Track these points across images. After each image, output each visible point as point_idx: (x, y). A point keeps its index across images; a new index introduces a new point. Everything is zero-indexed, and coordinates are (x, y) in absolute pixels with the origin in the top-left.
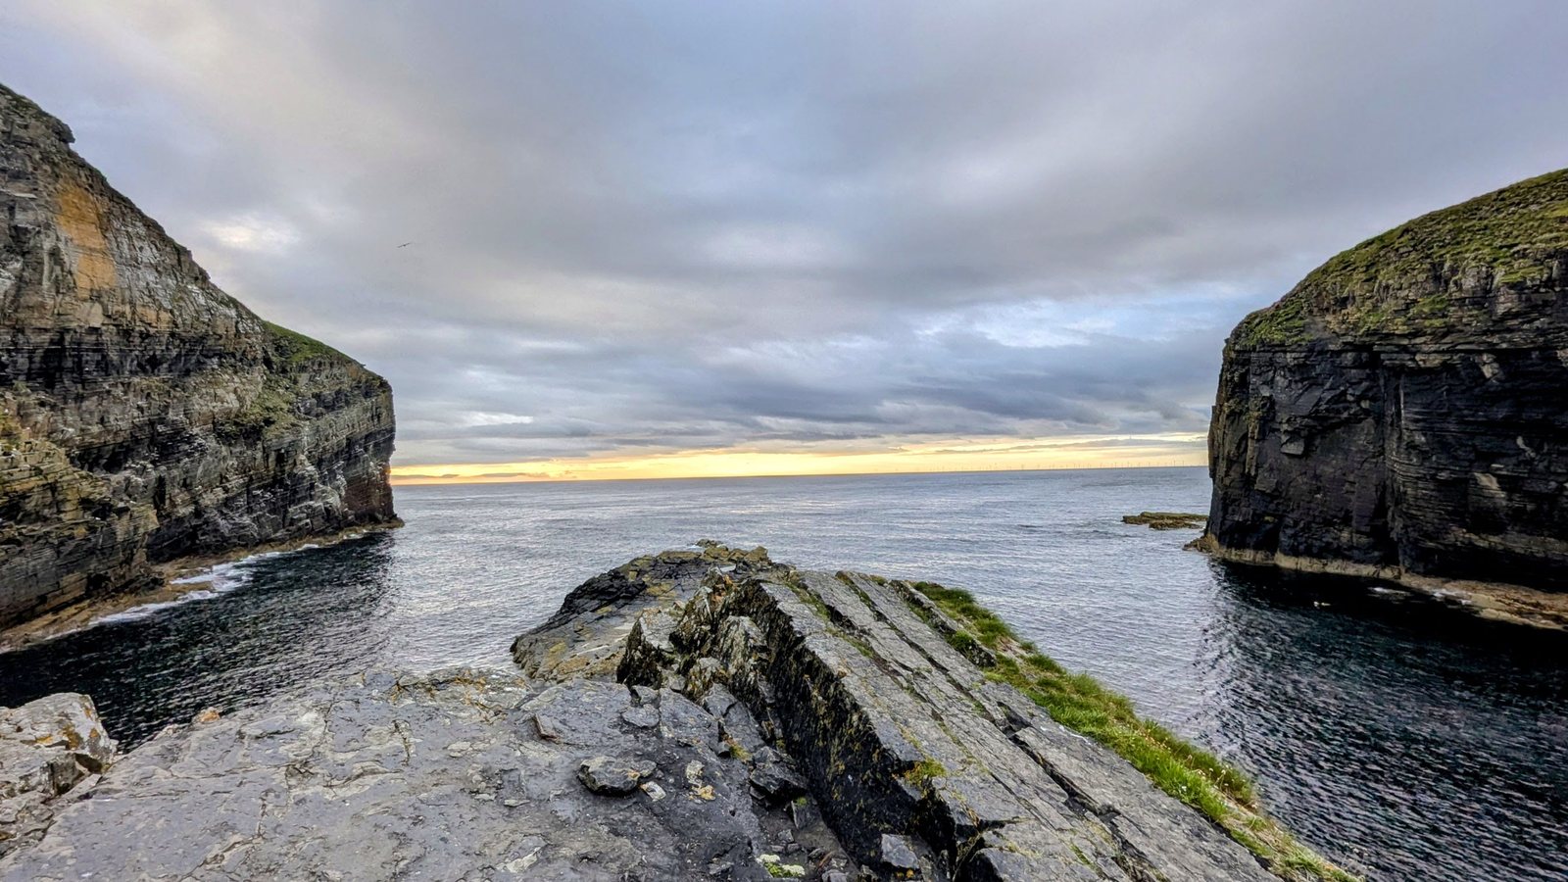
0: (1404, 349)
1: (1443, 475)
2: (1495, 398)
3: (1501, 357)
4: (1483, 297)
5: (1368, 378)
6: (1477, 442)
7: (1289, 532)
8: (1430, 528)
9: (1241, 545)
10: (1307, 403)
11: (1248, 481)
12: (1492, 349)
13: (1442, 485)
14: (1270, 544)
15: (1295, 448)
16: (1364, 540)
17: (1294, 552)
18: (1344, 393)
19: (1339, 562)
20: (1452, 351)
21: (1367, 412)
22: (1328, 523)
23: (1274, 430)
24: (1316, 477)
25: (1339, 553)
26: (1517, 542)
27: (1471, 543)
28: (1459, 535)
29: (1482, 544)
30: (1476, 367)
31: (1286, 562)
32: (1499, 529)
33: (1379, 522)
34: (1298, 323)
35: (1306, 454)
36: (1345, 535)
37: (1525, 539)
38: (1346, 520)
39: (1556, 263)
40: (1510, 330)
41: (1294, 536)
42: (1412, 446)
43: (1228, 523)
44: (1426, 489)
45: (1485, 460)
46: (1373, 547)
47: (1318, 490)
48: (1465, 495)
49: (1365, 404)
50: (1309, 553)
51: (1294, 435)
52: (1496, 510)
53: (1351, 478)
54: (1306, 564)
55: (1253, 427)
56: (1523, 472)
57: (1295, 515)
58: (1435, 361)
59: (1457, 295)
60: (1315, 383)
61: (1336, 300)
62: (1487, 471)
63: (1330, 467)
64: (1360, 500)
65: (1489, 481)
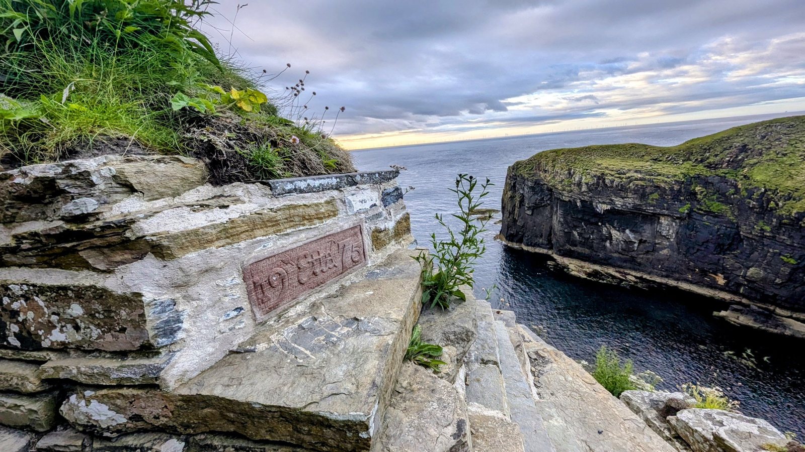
0: (560, 194)
1: (566, 230)
2: (579, 211)
3: (582, 201)
4: (579, 184)
5: (550, 194)
6: (574, 223)
7: (526, 238)
8: (561, 244)
9: (512, 241)
10: (533, 199)
11: (515, 221)
12: (580, 199)
13: (566, 233)
14: (520, 241)
15: (529, 212)
16: (545, 242)
17: (527, 245)
18: (543, 198)
19: (538, 248)
20: (571, 197)
21: (549, 204)
22: (537, 237)
23: (523, 205)
24: (534, 222)
25: (539, 246)
26: (579, 249)
27: (570, 249)
28: (568, 247)
29: (573, 249)
30: (576, 203)
31: (525, 248)
32: (576, 246)
33: (549, 238)
34: (532, 172)
35: (532, 214)
36: (541, 240)
37: (581, 248)
38: (541, 236)
39: (595, 179)
40: (584, 195)
41: (528, 240)
42: (559, 221)
43: (509, 233)
44: (562, 234)
45: (575, 227)
46: (547, 244)
47: (535, 226)
48: (570, 236)
49: (548, 202)
50: (531, 245)
51: (529, 208)
52: (576, 241)
53: (544, 224)
54: (530, 249)
55: (517, 204)
56: (583, 232)
57: (528, 233)
58: (567, 200)
59: (574, 182)
60: (536, 193)
61: (544, 170)
62: (575, 230)
63: (538, 219)
64: (545, 230)
65: (575, 233)
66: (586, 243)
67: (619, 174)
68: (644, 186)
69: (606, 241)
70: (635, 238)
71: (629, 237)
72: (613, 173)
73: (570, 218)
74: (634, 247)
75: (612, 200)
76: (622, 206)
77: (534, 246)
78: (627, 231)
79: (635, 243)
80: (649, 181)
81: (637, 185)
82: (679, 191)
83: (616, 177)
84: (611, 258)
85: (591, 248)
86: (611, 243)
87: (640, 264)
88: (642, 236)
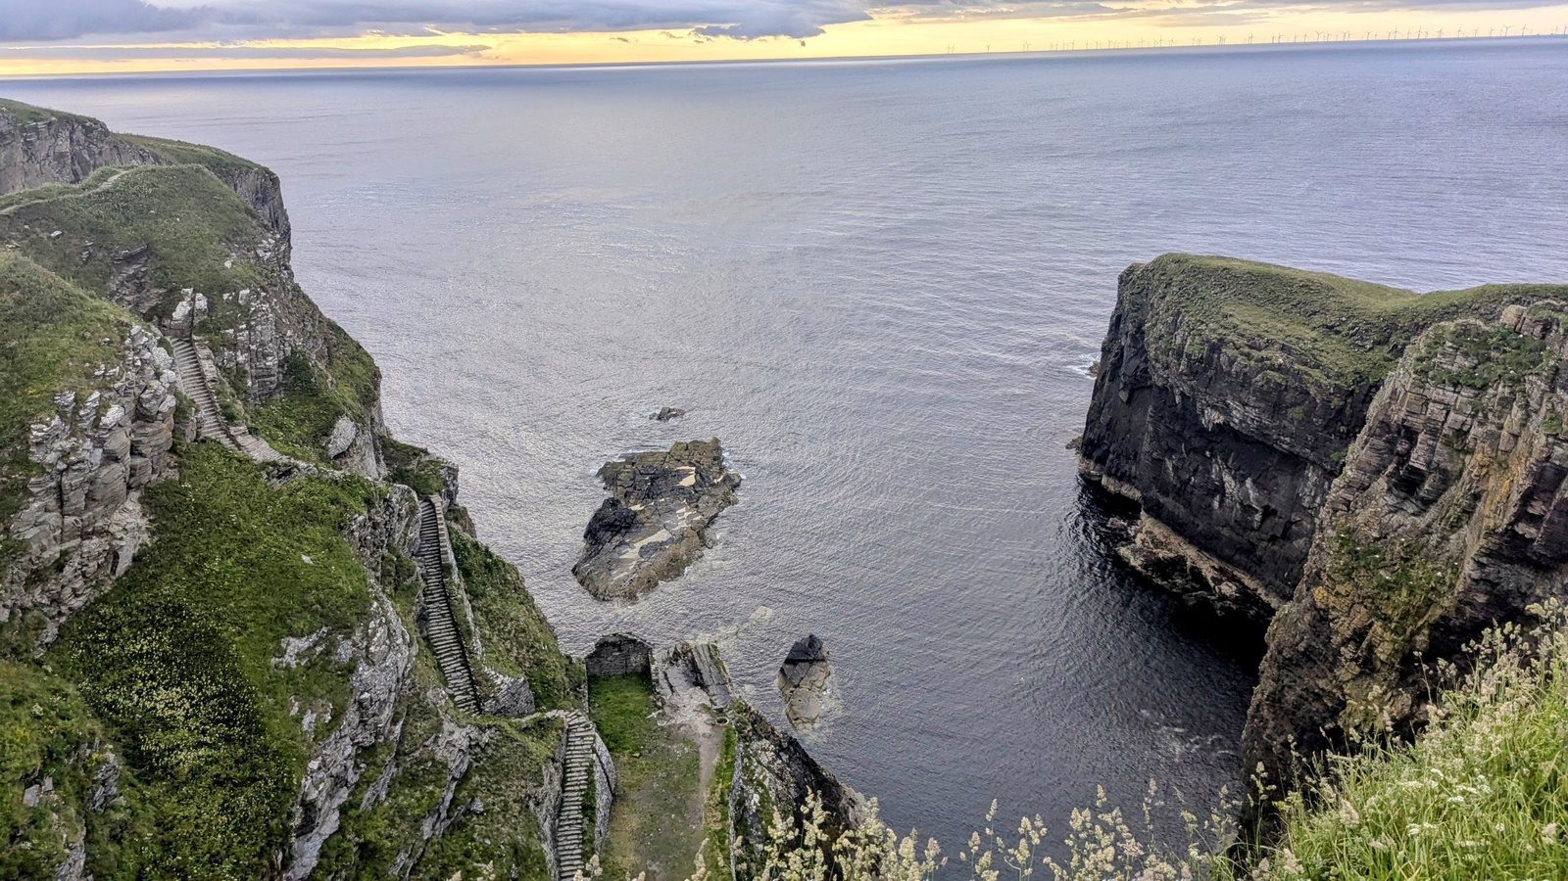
1: (1157, 455)
2: (1177, 416)
3: (1182, 395)
4: (1180, 354)
6: (1169, 440)
7: (1111, 456)
9: (1090, 457)
10: (1132, 366)
11: (1101, 410)
12: (1180, 388)
13: (1156, 460)
14: (1101, 463)
15: (1124, 396)
17: (1109, 473)
20: (1167, 380)
22: (1127, 457)
23: (1118, 376)
24: (1130, 421)
25: (1130, 479)
26: (1170, 503)
27: (1158, 499)
28: (1155, 493)
30: (1174, 395)
31: (1105, 480)
32: (1167, 494)
35: (1128, 403)
37: (1173, 503)
38: (1135, 458)
39: (1206, 348)
40: (1183, 382)
41: (1112, 460)
43: (1086, 438)
44: (1147, 461)
47: (1129, 431)
48: (1160, 469)
50: (1115, 475)
51: (1126, 385)
52: (1168, 484)
53: (1143, 430)
54: (1112, 484)
57: (1115, 445)
58: (1160, 384)
59: (1174, 345)
60: (1138, 353)
62: (1170, 458)
63: (1137, 416)
65: (1169, 465)
66: (1181, 491)
67: (1250, 347)
68: (1280, 385)
69: (1213, 496)
70: (1257, 500)
71: (1249, 494)
72: (1240, 342)
73: (1162, 427)
74: (1252, 521)
75: (1228, 405)
76: (1241, 422)
77: (1120, 479)
78: (1249, 482)
79: (1257, 511)
80: (1298, 375)
81: (1268, 381)
82: (1341, 411)
83: (1242, 354)
84: (1217, 536)
85: (1188, 504)
86: (1221, 502)
87: (1260, 562)
88: (1270, 500)
